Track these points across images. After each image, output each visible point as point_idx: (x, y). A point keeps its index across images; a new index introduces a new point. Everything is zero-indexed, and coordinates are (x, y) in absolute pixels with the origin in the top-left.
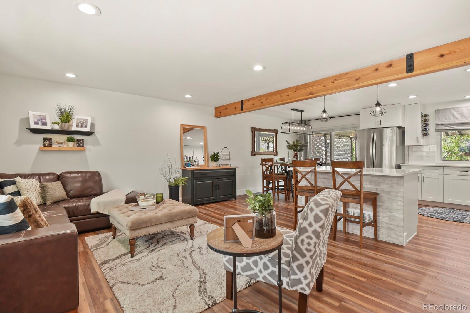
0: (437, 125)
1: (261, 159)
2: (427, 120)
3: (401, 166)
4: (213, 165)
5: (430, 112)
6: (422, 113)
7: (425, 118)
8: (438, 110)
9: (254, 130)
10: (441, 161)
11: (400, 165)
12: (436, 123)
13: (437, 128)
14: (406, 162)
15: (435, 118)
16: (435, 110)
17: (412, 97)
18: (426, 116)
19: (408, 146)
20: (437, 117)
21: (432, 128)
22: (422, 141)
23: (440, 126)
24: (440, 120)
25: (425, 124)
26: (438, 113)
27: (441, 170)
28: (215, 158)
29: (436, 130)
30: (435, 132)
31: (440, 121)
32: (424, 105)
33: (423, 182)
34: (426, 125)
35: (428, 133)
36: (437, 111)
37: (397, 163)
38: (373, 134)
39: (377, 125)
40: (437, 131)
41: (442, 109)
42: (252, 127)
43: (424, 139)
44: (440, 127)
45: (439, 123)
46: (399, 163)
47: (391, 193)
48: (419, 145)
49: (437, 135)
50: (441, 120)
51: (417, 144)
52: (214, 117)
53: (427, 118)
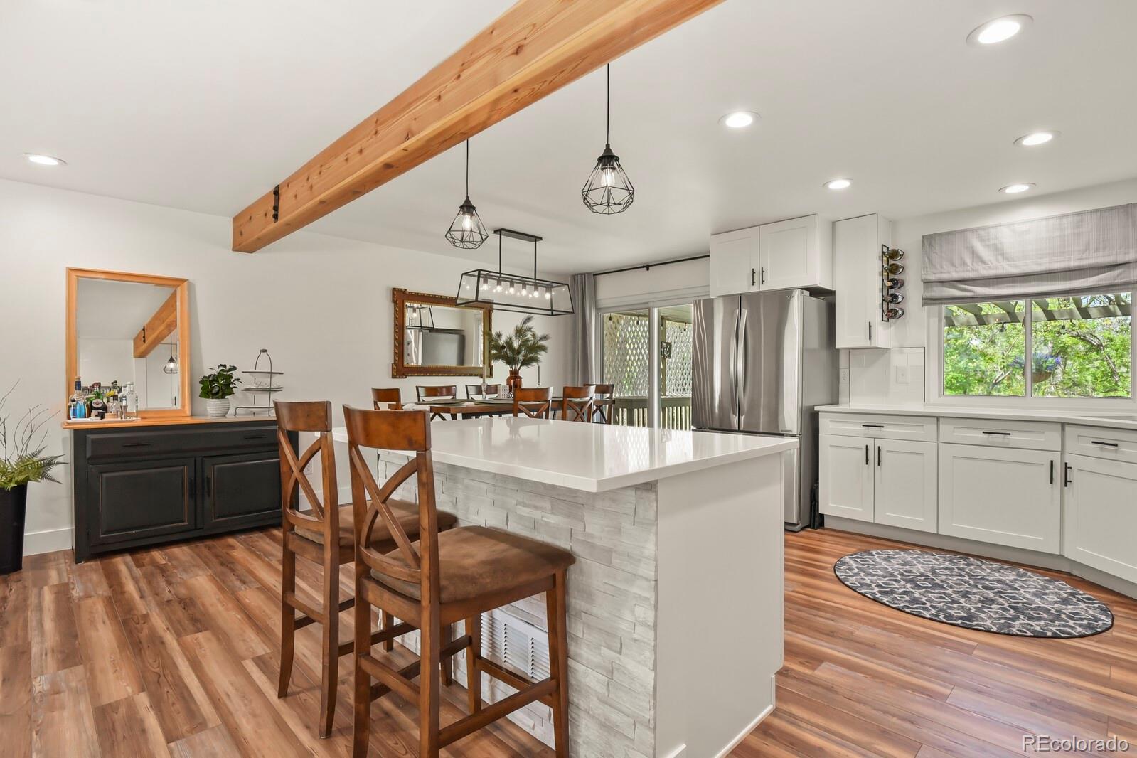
0: (927, 283)
1: (373, 389)
2: (897, 267)
3: (818, 412)
4: (211, 410)
5: (908, 243)
6: (883, 245)
7: (892, 263)
8: (930, 235)
9: (400, 298)
10: (940, 397)
11: (817, 408)
12: (924, 277)
13: (928, 295)
14: (842, 399)
15: (923, 262)
16: (923, 237)
17: (839, 184)
18: (894, 254)
19: (849, 350)
20: (926, 259)
21: (912, 293)
22: (884, 335)
23: (937, 286)
24: (936, 269)
25: (892, 280)
26: (930, 245)
27: (931, 427)
28: (218, 385)
29: (924, 299)
30: (923, 306)
31: (935, 271)
32: (893, 224)
33: (879, 465)
34: (894, 284)
35: (901, 309)
36: (929, 240)
37: (808, 403)
38: (738, 311)
39: (753, 282)
40: (928, 301)
41: (940, 234)
42: (394, 289)
43: (892, 328)
44: (935, 289)
45: (932, 278)
46: (812, 404)
47: (615, 561)
48: (873, 345)
49: (929, 317)
50: (938, 266)
51: (868, 344)
52: (231, 251)
53: (899, 263)
